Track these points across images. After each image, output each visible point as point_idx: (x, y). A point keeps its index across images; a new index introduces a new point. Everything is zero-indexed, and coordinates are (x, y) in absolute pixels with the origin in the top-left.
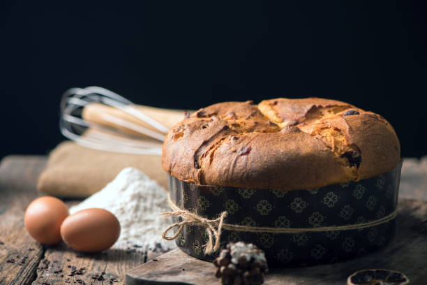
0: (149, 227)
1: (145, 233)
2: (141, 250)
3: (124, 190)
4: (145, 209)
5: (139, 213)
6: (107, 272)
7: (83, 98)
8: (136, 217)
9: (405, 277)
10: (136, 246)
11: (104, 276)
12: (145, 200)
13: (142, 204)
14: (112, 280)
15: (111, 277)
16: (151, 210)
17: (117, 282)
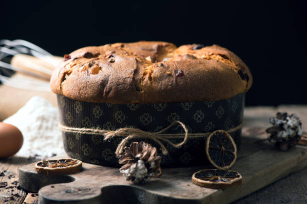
0: (49, 141)
1: (45, 146)
2: (40, 158)
3: (31, 113)
4: (47, 128)
5: (42, 131)
6: (8, 171)
7: (12, 48)
8: (39, 133)
9: (239, 174)
10: (37, 155)
11: (5, 174)
12: (48, 121)
13: (45, 125)
14: (11, 176)
15: (11, 174)
16: (52, 129)
17: (14, 177)
